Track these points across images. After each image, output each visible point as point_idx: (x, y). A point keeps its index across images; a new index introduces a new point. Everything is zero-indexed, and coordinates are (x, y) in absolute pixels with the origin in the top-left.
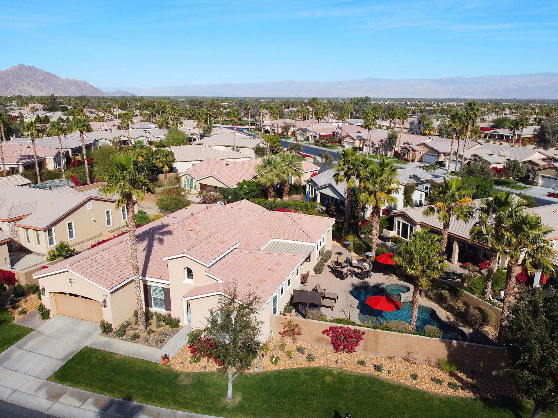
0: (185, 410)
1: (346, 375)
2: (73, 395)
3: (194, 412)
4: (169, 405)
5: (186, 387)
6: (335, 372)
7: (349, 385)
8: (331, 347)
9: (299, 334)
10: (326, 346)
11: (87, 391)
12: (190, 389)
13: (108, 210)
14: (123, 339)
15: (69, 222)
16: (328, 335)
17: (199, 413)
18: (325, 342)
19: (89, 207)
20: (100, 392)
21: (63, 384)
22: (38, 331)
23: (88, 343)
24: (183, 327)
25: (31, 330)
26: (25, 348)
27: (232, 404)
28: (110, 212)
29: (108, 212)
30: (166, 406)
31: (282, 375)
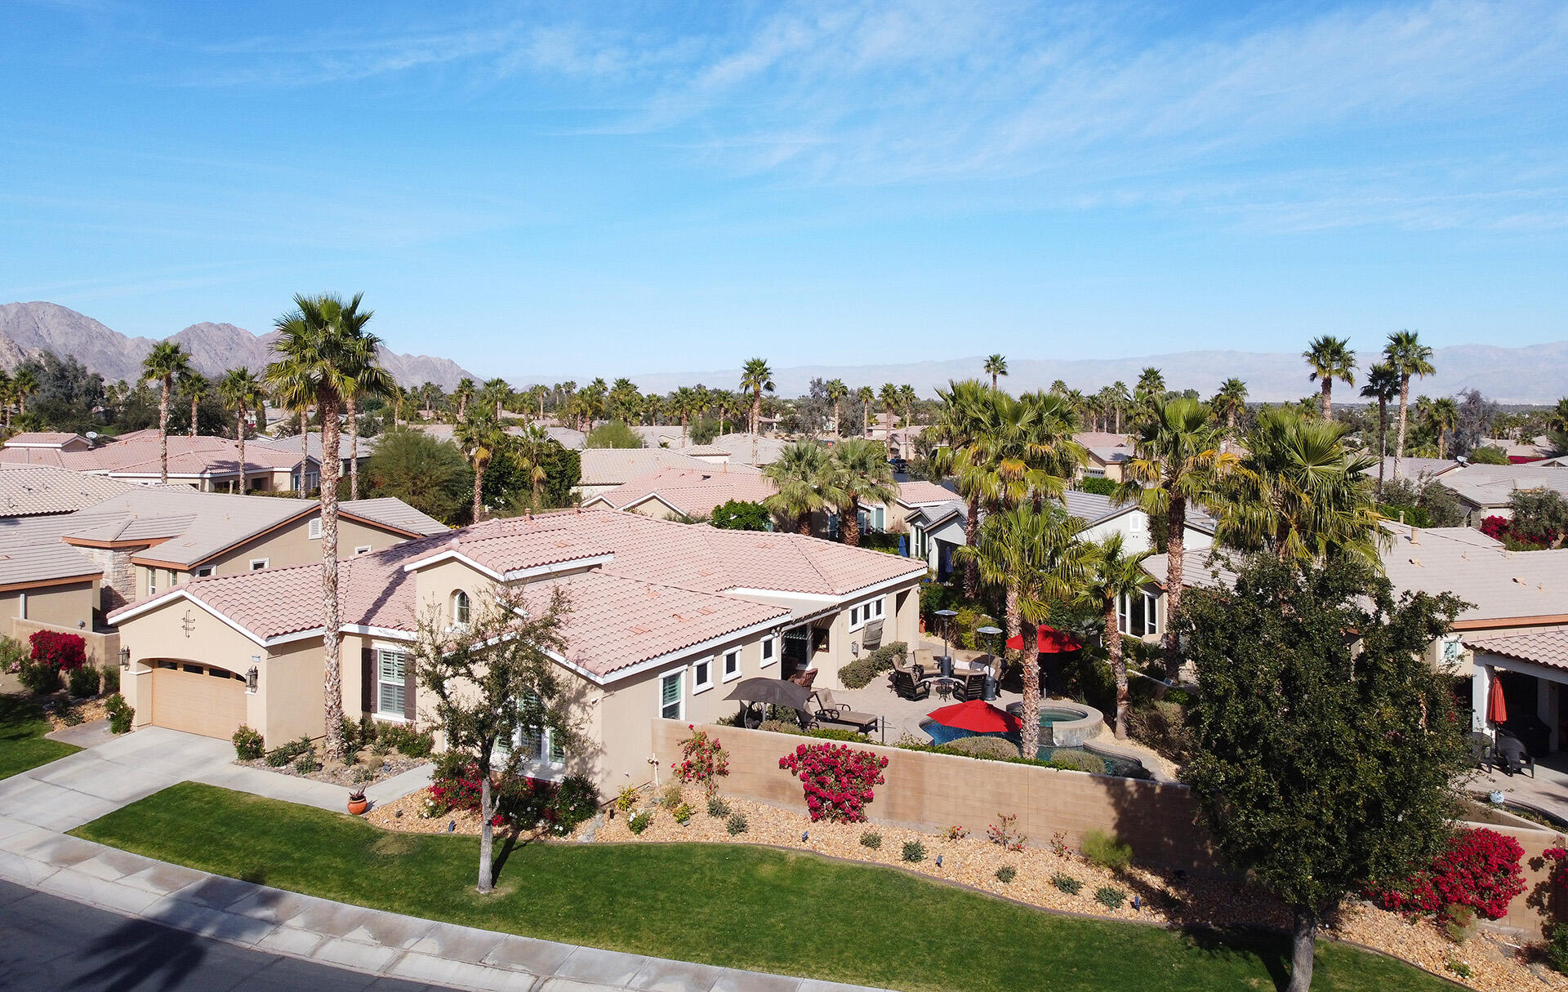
0: (365, 903)
1: (820, 865)
2: (110, 861)
3: (386, 909)
4: (329, 891)
5: (388, 860)
6: (792, 857)
7: (819, 883)
8: (804, 810)
9: (723, 772)
10: (791, 808)
11: (149, 856)
12: (396, 863)
14: (282, 771)
16: (794, 772)
17: (395, 911)
18: (788, 793)
19: (315, 532)
20: (177, 860)
21: (99, 842)
22: (92, 752)
25: (77, 749)
26: (49, 779)
27: (487, 899)
30: (323, 893)
31: (643, 852)
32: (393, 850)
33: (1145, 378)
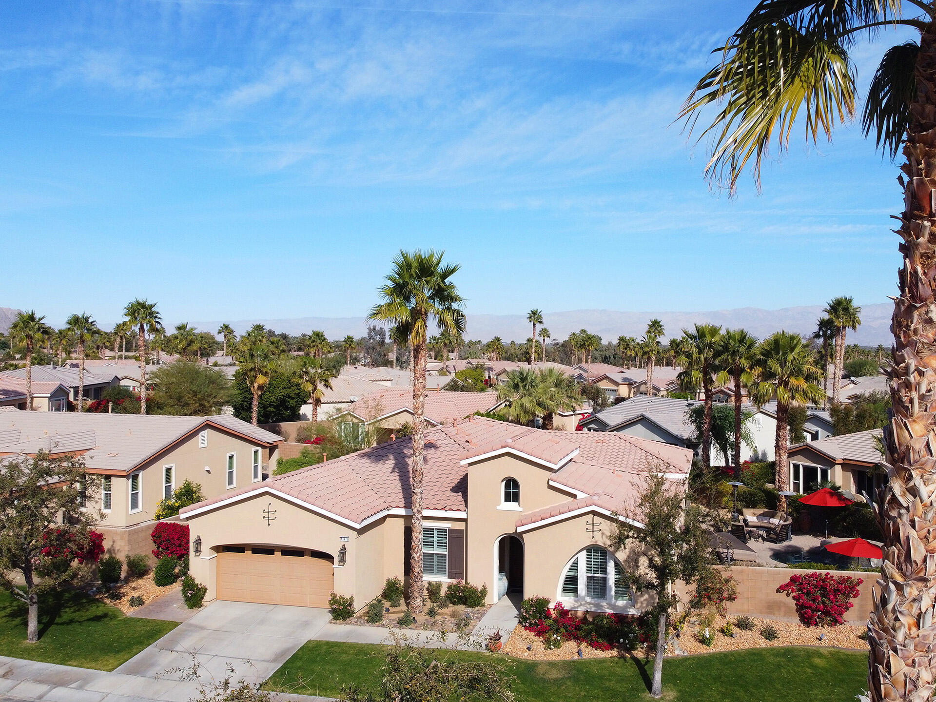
8: (797, 619)
9: (731, 599)
10: (786, 619)
13: (231, 454)
14: (383, 626)
15: (168, 466)
16: (788, 595)
18: (783, 609)
19: (203, 442)
22: (191, 625)
23: (312, 635)
24: (491, 606)
25: (175, 624)
26: (179, 648)
28: (235, 458)
29: (231, 457)
32: (554, 674)
33: (651, 326)
